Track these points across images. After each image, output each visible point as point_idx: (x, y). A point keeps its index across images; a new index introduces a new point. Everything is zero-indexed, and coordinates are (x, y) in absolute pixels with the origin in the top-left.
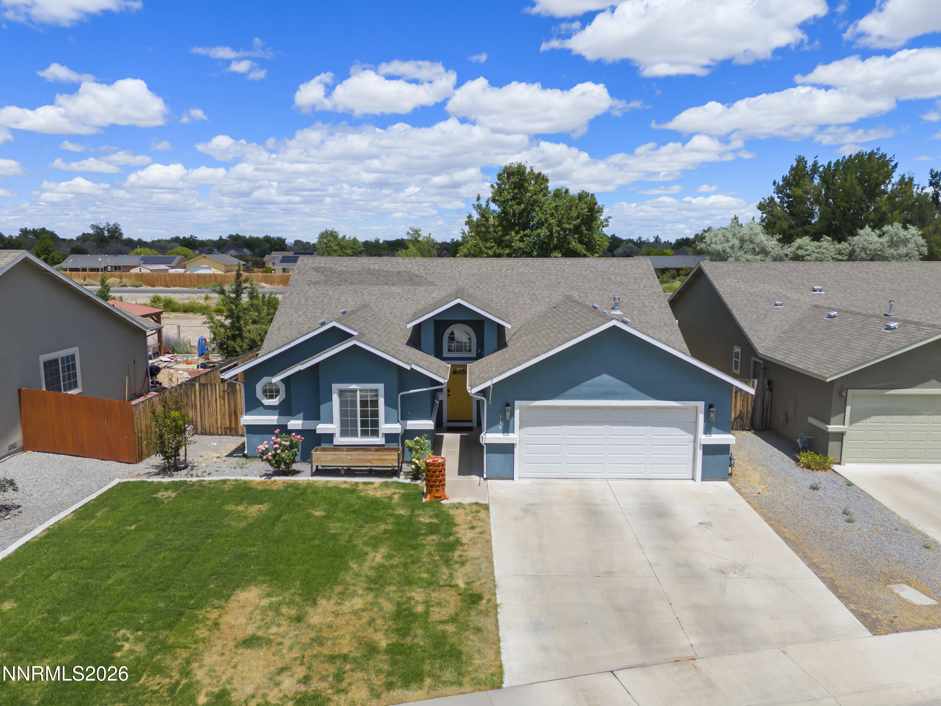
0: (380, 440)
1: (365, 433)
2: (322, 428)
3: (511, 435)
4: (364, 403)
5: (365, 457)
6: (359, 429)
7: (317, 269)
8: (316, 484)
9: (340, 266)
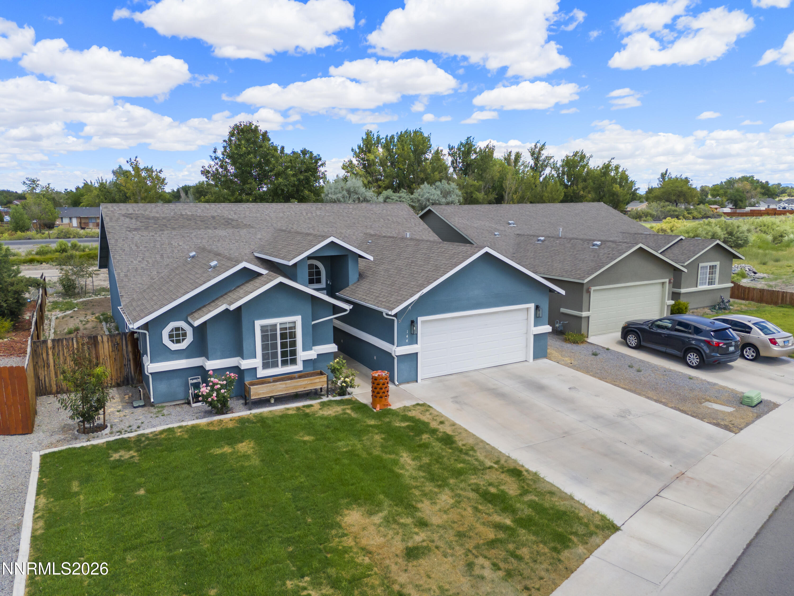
0: (299, 367)
1: (284, 363)
2: (245, 364)
3: (415, 346)
4: (283, 336)
5: (299, 384)
6: (280, 359)
7: (128, 216)
8: (265, 415)
9: (150, 212)
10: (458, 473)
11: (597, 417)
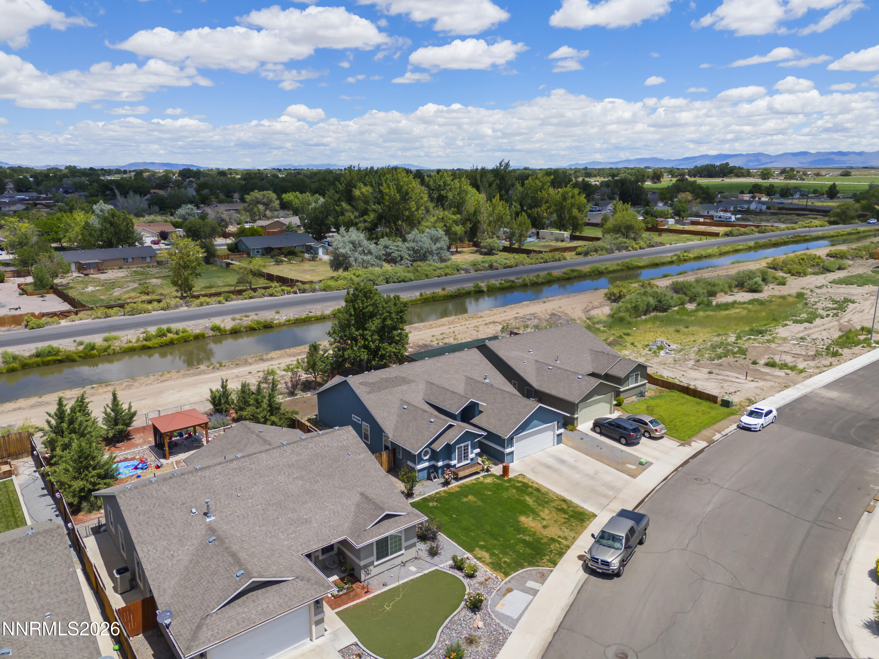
0: (469, 461)
1: (465, 460)
2: (453, 463)
3: (512, 449)
4: (464, 450)
5: (473, 469)
8: (467, 483)
10: (547, 502)
11: (587, 475)
